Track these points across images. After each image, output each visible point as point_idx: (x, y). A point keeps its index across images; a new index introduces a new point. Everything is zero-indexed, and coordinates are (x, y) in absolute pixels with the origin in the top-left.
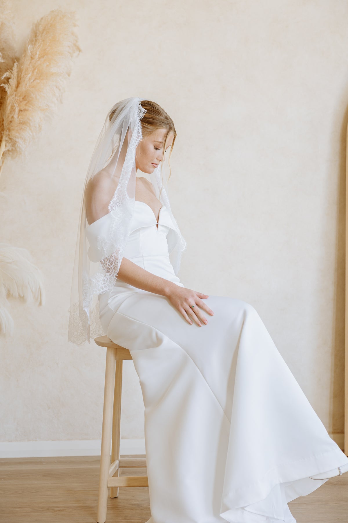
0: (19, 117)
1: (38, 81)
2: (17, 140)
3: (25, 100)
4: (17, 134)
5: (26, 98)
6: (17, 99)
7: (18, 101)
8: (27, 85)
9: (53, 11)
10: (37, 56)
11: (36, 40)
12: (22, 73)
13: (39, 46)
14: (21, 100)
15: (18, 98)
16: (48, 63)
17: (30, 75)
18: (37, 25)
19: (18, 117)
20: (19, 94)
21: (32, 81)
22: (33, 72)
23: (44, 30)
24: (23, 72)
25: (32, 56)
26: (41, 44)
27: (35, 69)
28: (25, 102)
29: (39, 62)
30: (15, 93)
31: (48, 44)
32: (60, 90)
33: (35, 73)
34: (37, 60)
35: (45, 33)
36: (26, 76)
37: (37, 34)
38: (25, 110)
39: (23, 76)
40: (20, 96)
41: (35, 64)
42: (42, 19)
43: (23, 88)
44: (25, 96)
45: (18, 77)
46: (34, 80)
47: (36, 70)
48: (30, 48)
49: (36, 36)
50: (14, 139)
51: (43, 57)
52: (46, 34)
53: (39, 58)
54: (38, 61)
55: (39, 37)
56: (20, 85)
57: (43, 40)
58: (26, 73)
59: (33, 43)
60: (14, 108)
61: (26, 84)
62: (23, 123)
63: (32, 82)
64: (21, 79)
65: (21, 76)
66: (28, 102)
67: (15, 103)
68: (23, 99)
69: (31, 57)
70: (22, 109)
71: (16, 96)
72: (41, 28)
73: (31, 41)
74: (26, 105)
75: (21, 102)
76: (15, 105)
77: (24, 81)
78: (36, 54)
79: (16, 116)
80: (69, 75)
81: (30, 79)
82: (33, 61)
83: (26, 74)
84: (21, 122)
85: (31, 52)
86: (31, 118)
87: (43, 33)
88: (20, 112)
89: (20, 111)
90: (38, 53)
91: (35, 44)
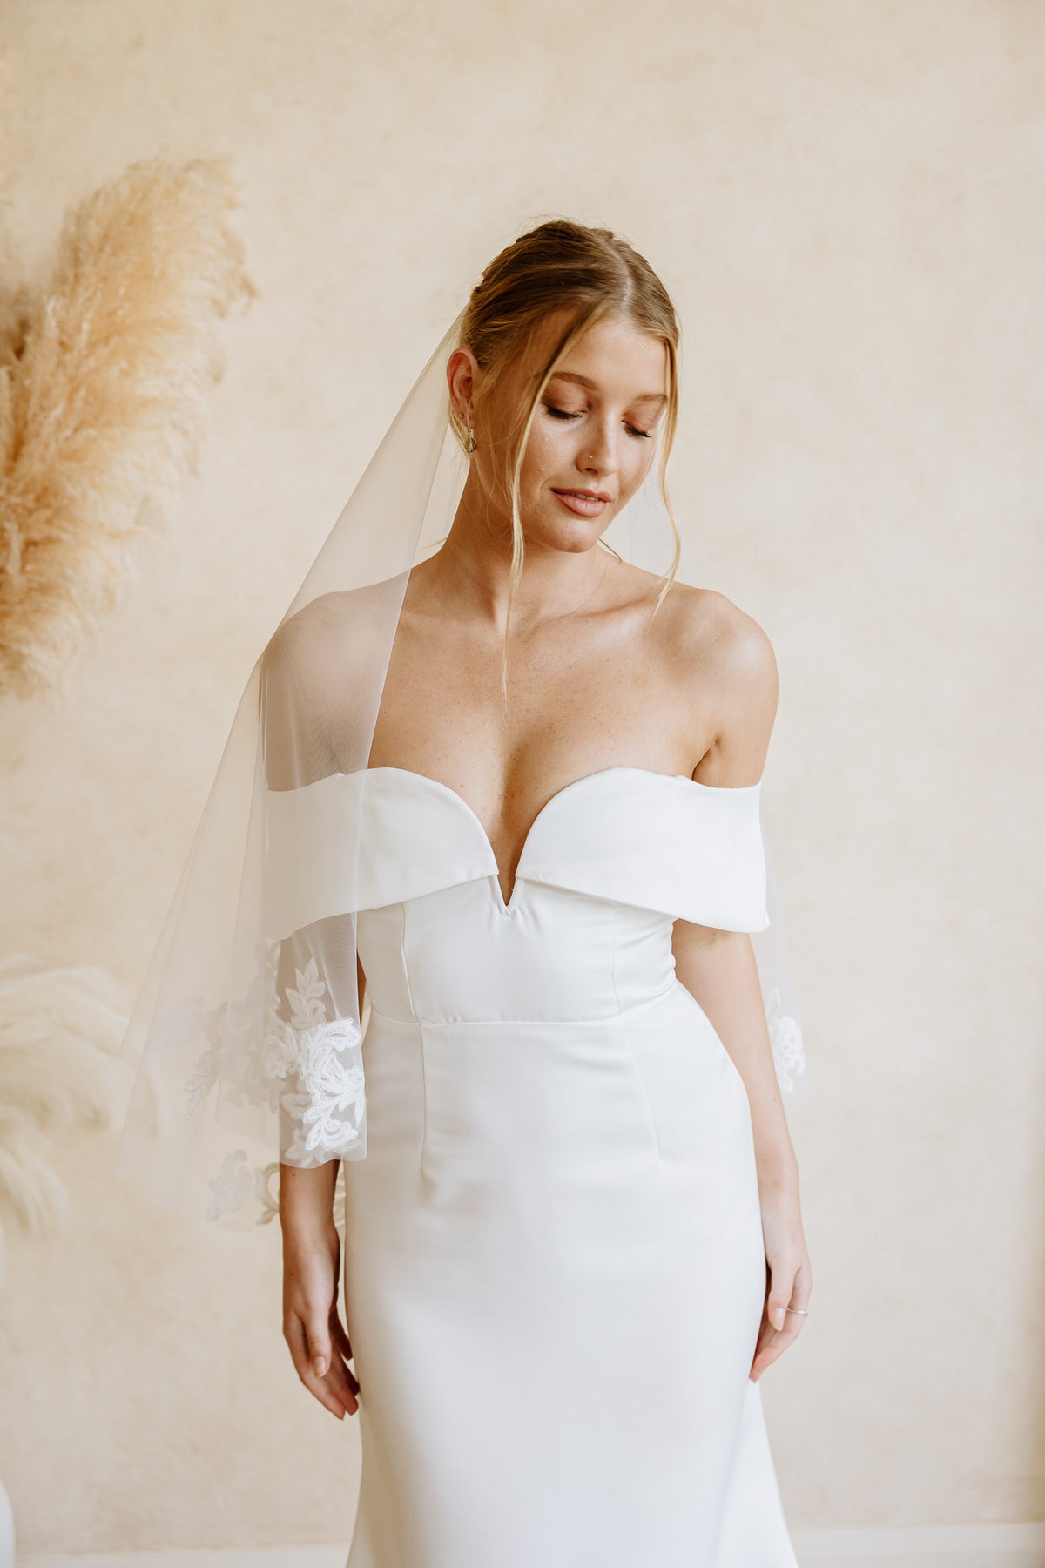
0: (29, 568)
1: (92, 432)
2: (24, 650)
3: (48, 506)
4: (24, 631)
5: (45, 496)
6: (17, 505)
7: (20, 510)
8: (52, 449)
9: (135, 167)
10: (83, 338)
11: (77, 277)
12: (27, 401)
13: (90, 299)
14: (30, 501)
15: (18, 500)
16: (124, 365)
17: (57, 412)
18: (81, 218)
19: (23, 569)
20: (21, 486)
21: (68, 432)
22: (71, 399)
23: (106, 238)
24: (34, 401)
25: (65, 338)
26: (95, 292)
27: (75, 390)
28: (46, 513)
29: (92, 362)
30: (6, 481)
31: (122, 291)
32: (185, 433)
33: (78, 404)
34: (84, 353)
35: (108, 250)
36: (46, 417)
37: (81, 255)
38: (49, 540)
39: (35, 415)
40: (25, 492)
41: (77, 367)
42: (97, 194)
43: (33, 465)
44: (45, 490)
45: (16, 417)
46: (76, 430)
47: (82, 393)
48: (54, 309)
49: (77, 262)
50: (15, 646)
51: (106, 342)
52: (114, 254)
53: (92, 346)
54: (87, 356)
55: (87, 268)
56: (25, 450)
57: (105, 279)
58: (45, 404)
59: (67, 289)
60: (6, 535)
61: (46, 446)
62: (44, 589)
63: (67, 439)
64: (26, 424)
65: (25, 415)
66: (58, 512)
67: (9, 520)
68: (38, 499)
69: (62, 344)
70: (36, 536)
71: (10, 490)
72: (94, 231)
73: (61, 280)
74: (49, 522)
75: (30, 512)
76: (7, 525)
77: (38, 434)
78: (79, 330)
79: (13, 568)
80: (218, 378)
81: (59, 426)
82: (68, 358)
83: (43, 409)
84: (35, 585)
85: (61, 325)
86: (69, 572)
87: (101, 249)
88: (32, 549)
89: (30, 544)
90: (85, 326)
91: (73, 290)
